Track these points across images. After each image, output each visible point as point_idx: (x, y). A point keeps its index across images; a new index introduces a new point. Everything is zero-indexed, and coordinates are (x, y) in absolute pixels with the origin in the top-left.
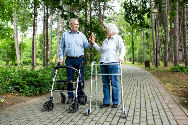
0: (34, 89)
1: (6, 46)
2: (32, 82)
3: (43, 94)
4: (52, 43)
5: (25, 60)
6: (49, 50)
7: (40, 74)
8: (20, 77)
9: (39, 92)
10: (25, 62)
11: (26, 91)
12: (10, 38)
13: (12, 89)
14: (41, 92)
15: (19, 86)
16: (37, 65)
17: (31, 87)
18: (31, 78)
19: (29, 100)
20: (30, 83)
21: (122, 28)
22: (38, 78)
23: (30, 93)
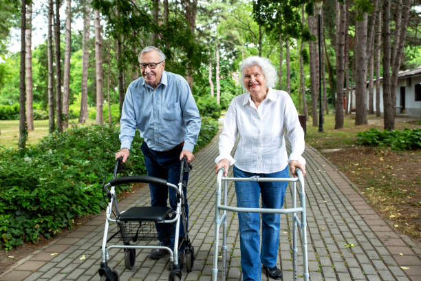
0: (26, 226)
2: (19, 203)
3: (53, 236)
7: (41, 179)
9: (40, 232)
11: (3, 232)
14: (47, 232)
17: (18, 218)
18: (16, 191)
19: (9, 265)
20: (12, 207)
21: (235, 32)
22: (36, 190)
23: (14, 239)
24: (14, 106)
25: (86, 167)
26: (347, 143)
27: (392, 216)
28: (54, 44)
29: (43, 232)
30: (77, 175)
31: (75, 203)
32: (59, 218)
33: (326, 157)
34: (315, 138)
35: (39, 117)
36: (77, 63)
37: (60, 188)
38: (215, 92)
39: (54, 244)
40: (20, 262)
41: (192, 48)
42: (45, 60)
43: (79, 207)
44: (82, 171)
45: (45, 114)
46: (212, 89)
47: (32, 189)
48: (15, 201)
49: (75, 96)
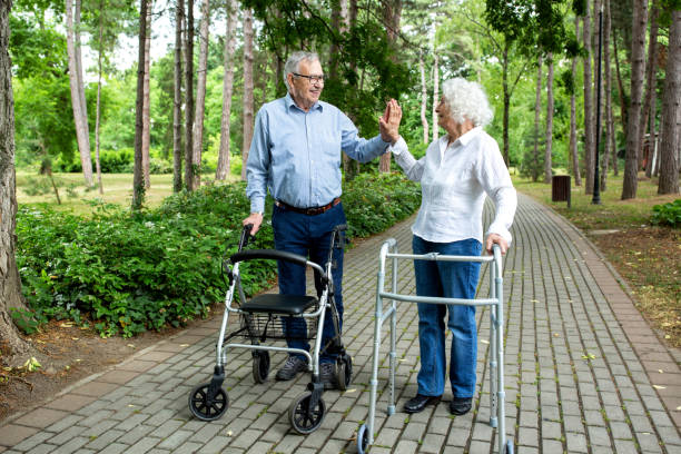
0: (149, 309)
1: (38, 103)
2: (140, 279)
3: (183, 326)
4: (207, 92)
5: (109, 153)
6: (197, 117)
7: (169, 249)
8: (94, 261)
9: (166, 319)
10: (107, 160)
11: (120, 314)
12: (53, 72)
13: (65, 305)
14: (175, 319)
15: (91, 298)
16: (152, 173)
17: (138, 299)
18: (136, 263)
19: (130, 354)
20: (132, 284)
21: (466, 39)
22: (162, 264)
23: (135, 325)
24: (121, 151)
25: (227, 239)
26: (635, 221)
27: (667, 324)
28: (184, 59)
29: (170, 319)
30: (216, 248)
31: (212, 285)
32: (191, 303)
33: (593, 242)
34: (584, 212)
35: (156, 170)
36: (216, 87)
37: (192, 263)
38: (431, 135)
39: (185, 334)
40: (142, 352)
41: (387, 68)
42: (168, 83)
43: (217, 290)
44: (221, 243)
45: (165, 165)
46: (426, 130)
47: (156, 263)
48: (135, 277)
49: (211, 138)
